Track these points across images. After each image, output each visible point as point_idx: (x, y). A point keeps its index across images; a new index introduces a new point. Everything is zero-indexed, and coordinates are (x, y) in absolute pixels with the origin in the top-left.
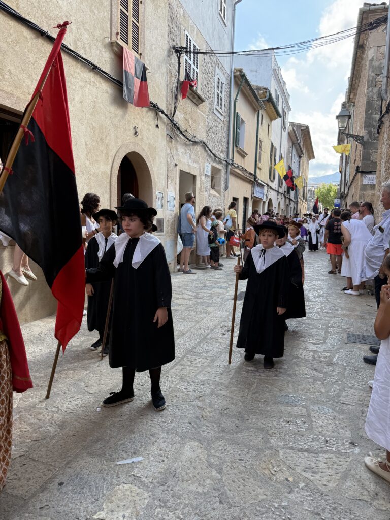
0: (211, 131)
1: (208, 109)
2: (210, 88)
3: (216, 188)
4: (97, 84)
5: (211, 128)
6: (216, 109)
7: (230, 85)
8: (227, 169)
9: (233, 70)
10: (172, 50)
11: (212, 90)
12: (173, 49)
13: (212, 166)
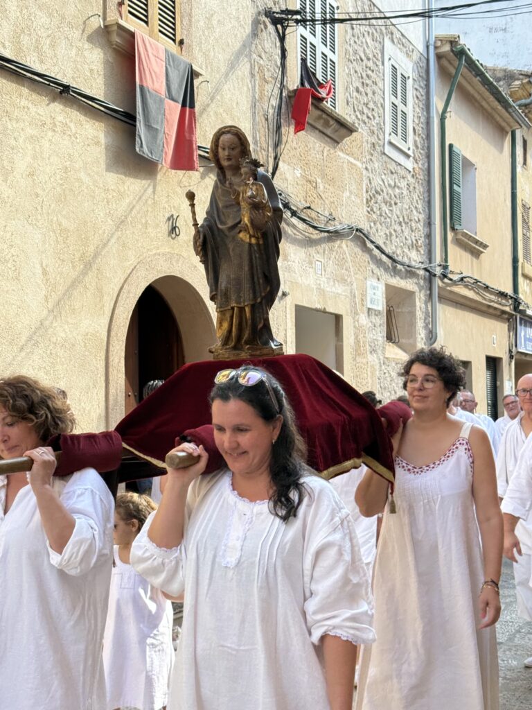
0: (380, 198)
1: (367, 147)
2: (370, 95)
3: (403, 341)
4: (72, 125)
5: (377, 192)
6: (390, 143)
7: (428, 80)
8: (430, 289)
9: (432, 41)
10: (264, 18)
11: (378, 98)
12: (267, 16)
13: (388, 287)
